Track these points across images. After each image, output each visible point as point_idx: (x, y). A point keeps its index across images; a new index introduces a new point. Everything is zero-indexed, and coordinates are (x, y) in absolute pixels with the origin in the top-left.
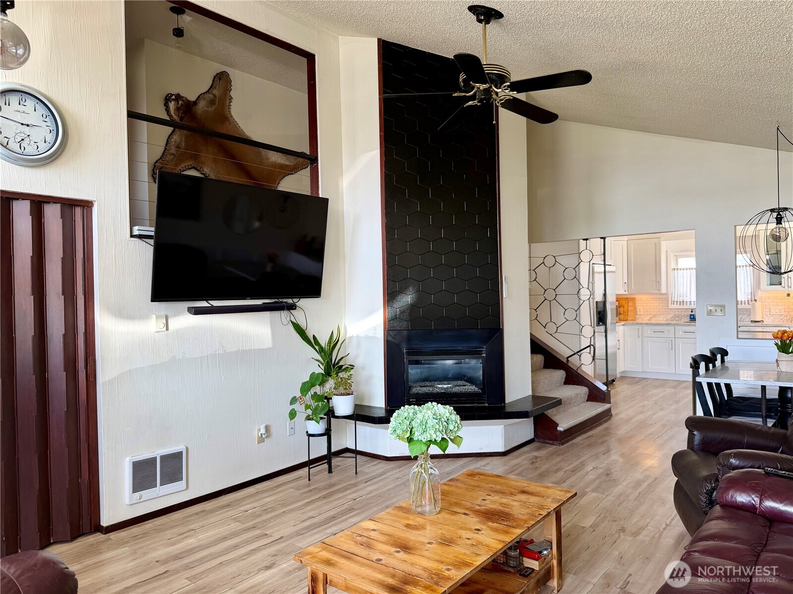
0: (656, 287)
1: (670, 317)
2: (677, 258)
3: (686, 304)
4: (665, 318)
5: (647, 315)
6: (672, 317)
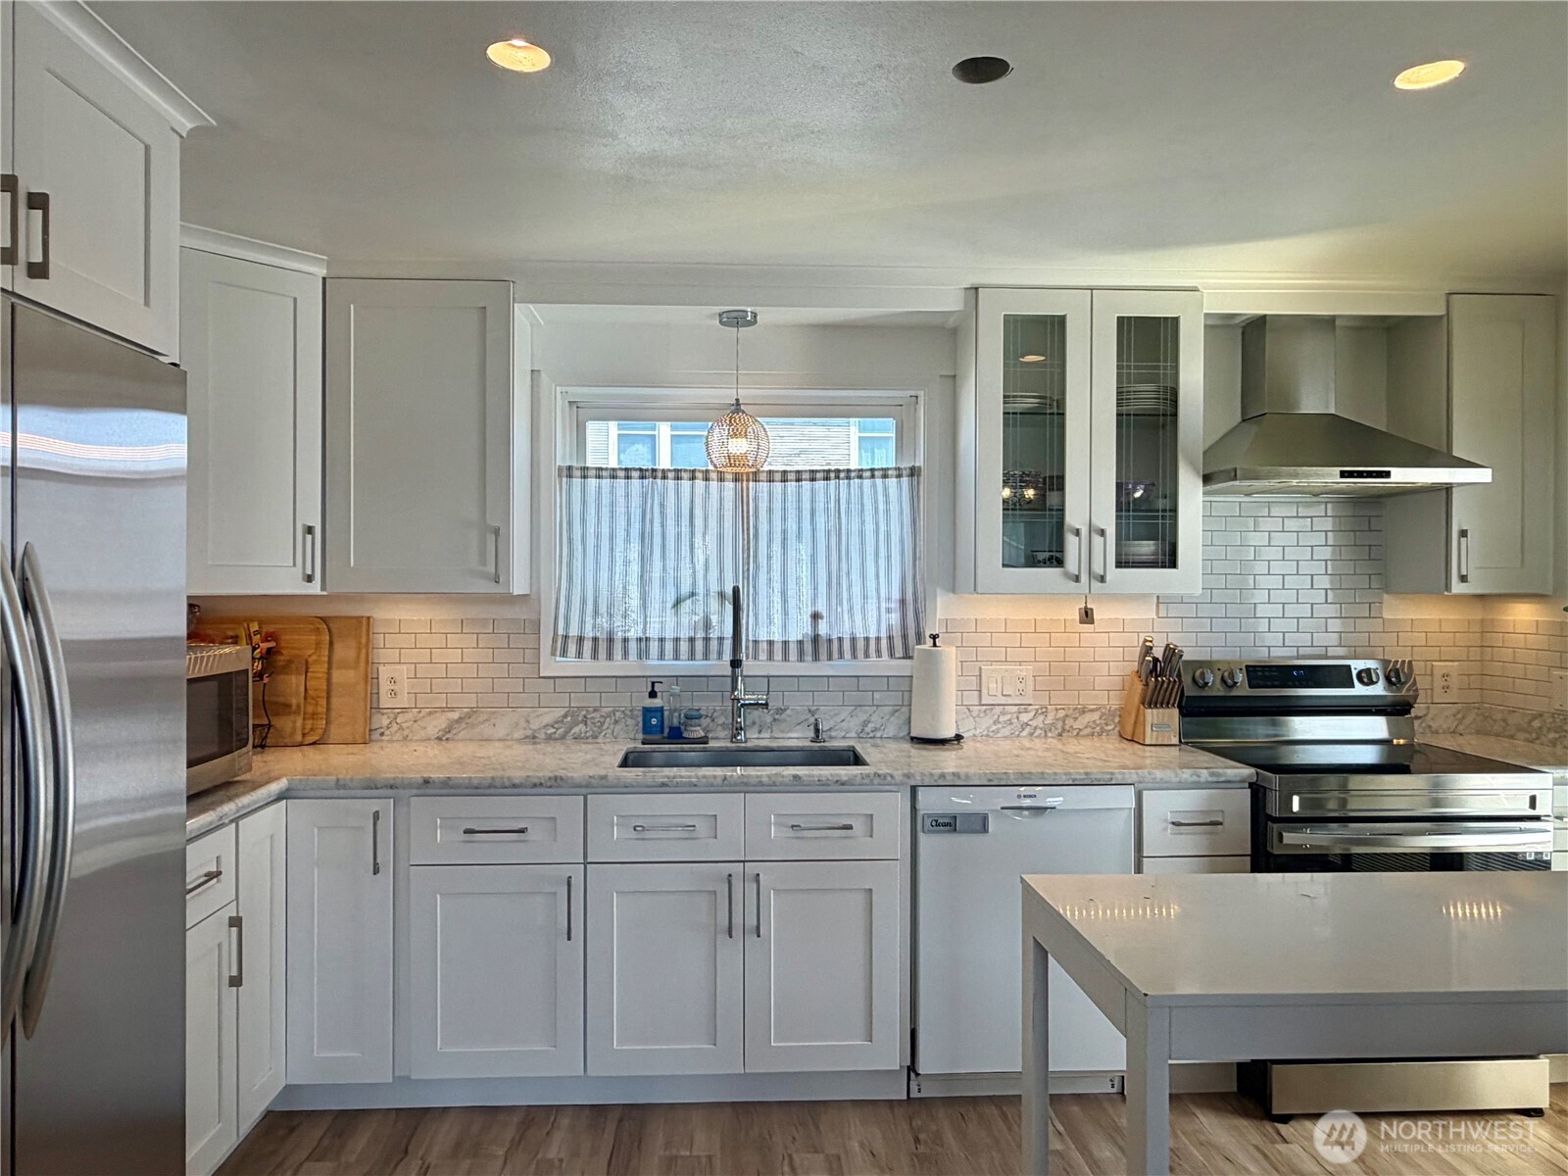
0: (483, 561)
1: (548, 719)
2: (581, 413)
3: (626, 655)
4: (522, 724)
5: (430, 713)
6: (557, 722)
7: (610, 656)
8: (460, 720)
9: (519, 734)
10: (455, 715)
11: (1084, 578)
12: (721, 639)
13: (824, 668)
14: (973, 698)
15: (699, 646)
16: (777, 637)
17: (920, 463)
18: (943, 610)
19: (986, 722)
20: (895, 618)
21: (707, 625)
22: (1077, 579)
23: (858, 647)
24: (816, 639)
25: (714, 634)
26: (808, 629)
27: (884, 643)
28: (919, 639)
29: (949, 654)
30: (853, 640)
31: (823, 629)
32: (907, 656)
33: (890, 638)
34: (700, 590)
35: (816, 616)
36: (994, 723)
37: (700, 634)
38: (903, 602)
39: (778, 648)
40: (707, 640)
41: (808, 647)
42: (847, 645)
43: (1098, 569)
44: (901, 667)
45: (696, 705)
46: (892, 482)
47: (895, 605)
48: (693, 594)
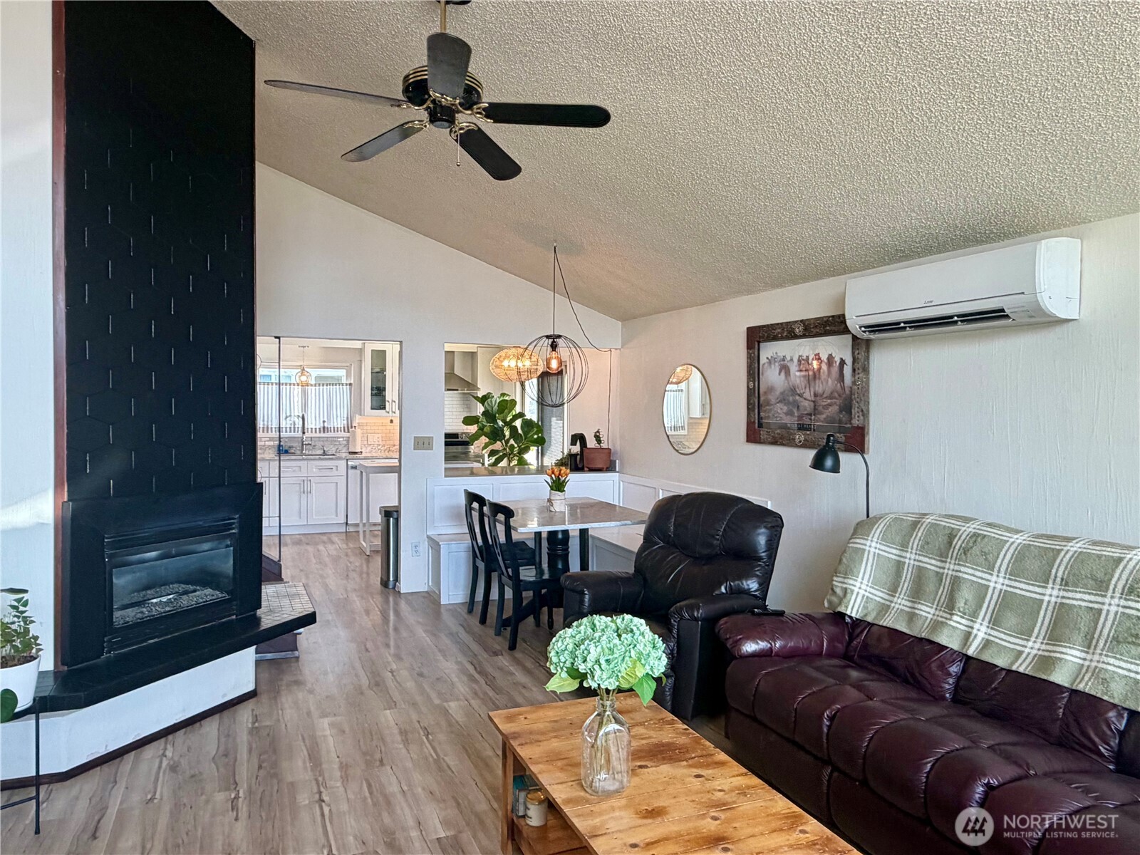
3: (272, 432)
7: (268, 432)
11: (390, 412)
12: (298, 428)
13: (326, 435)
14: (366, 443)
15: (292, 429)
16: (314, 427)
17: (352, 382)
18: (358, 420)
19: (369, 448)
20: (345, 422)
21: (295, 424)
22: (388, 412)
23: (336, 430)
24: (324, 428)
25: (296, 426)
26: (322, 425)
27: (342, 429)
28: (352, 427)
29: (358, 431)
30: (334, 428)
31: (326, 425)
32: (348, 432)
33: (344, 427)
34: (292, 415)
35: (324, 422)
36: (371, 449)
37: (292, 426)
38: (347, 418)
39: (314, 430)
40: (294, 428)
41: (322, 430)
42: (332, 429)
43: (394, 410)
44: (348, 435)
45: (291, 445)
46: (345, 387)
47: (345, 419)
48: (290, 416)
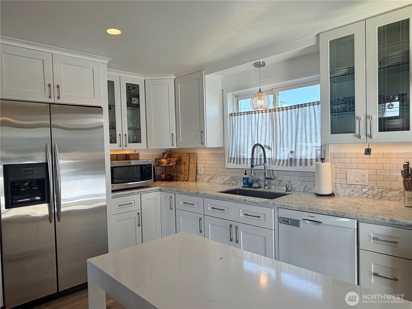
1: (227, 179)
2: (238, 98)
3: (244, 163)
4: (222, 180)
5: (206, 176)
6: (229, 180)
8: (211, 178)
9: (222, 182)
10: (210, 176)
11: (363, 136)
13: (293, 168)
15: (261, 161)
16: (282, 159)
19: (349, 191)
23: (303, 162)
24: (291, 159)
26: (290, 157)
27: (314, 161)
31: (293, 156)
35: (292, 152)
36: (352, 191)
38: (321, 147)
39: (281, 162)
41: (289, 162)
43: (369, 133)
47: (319, 148)
